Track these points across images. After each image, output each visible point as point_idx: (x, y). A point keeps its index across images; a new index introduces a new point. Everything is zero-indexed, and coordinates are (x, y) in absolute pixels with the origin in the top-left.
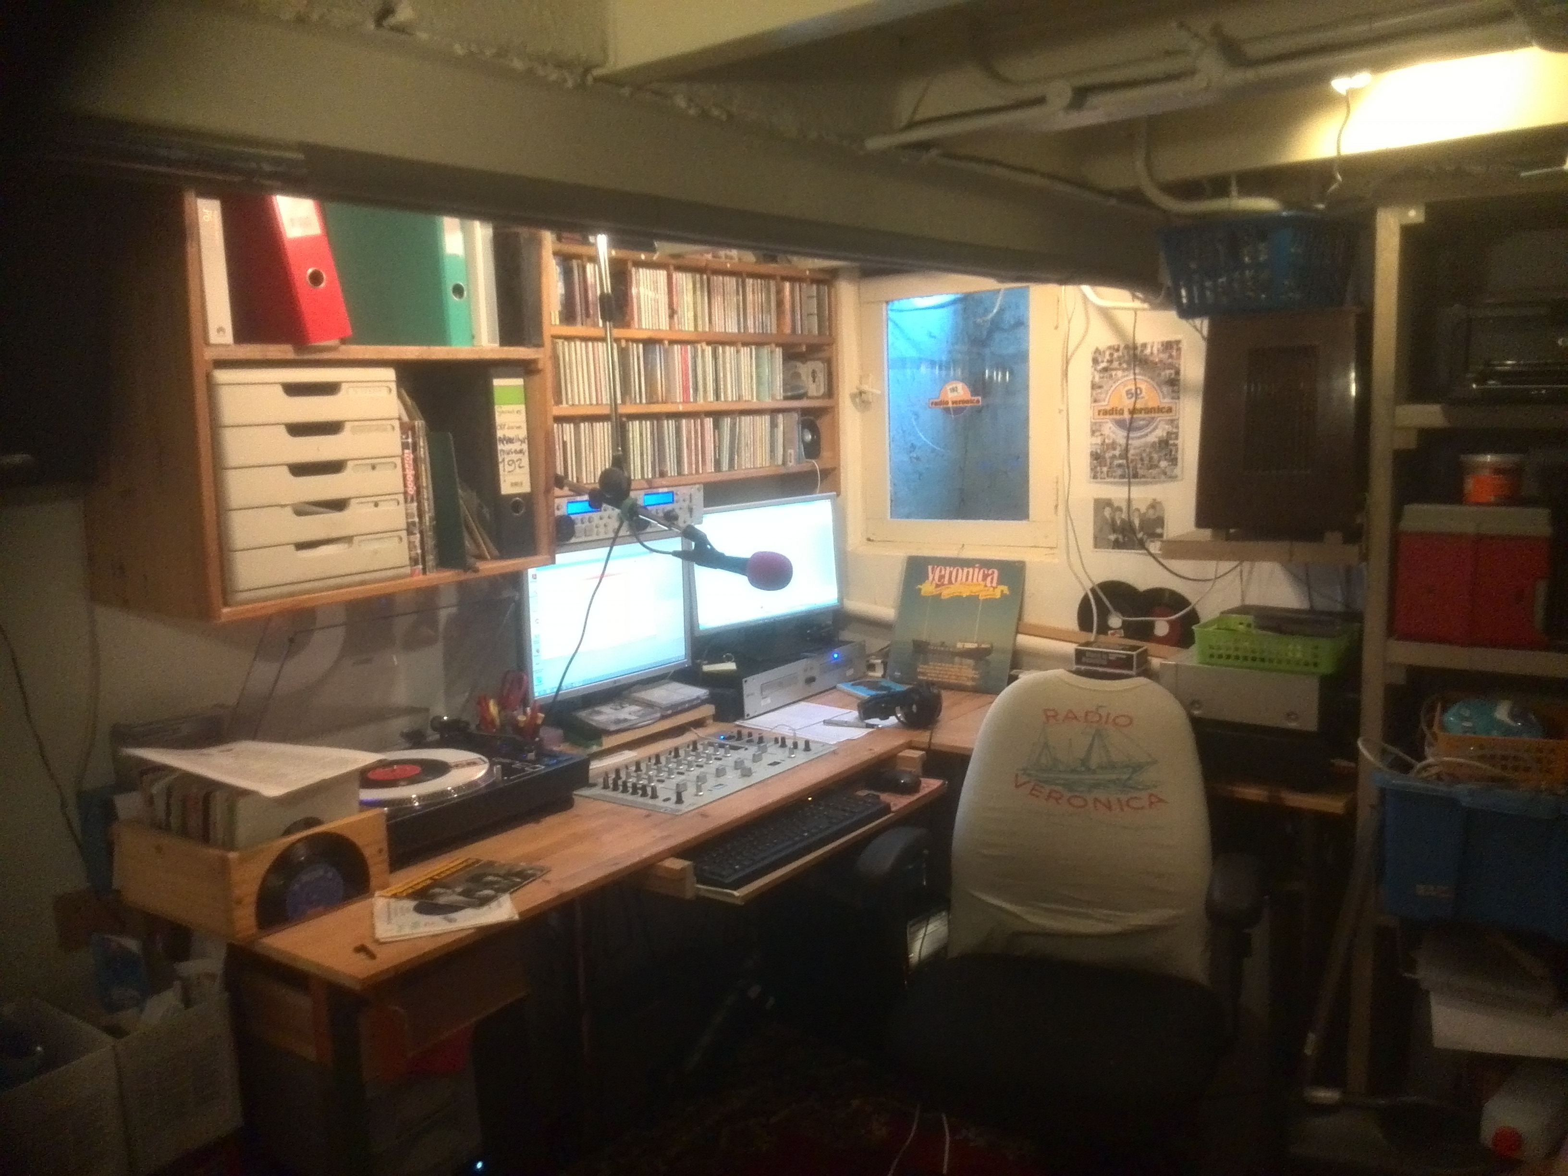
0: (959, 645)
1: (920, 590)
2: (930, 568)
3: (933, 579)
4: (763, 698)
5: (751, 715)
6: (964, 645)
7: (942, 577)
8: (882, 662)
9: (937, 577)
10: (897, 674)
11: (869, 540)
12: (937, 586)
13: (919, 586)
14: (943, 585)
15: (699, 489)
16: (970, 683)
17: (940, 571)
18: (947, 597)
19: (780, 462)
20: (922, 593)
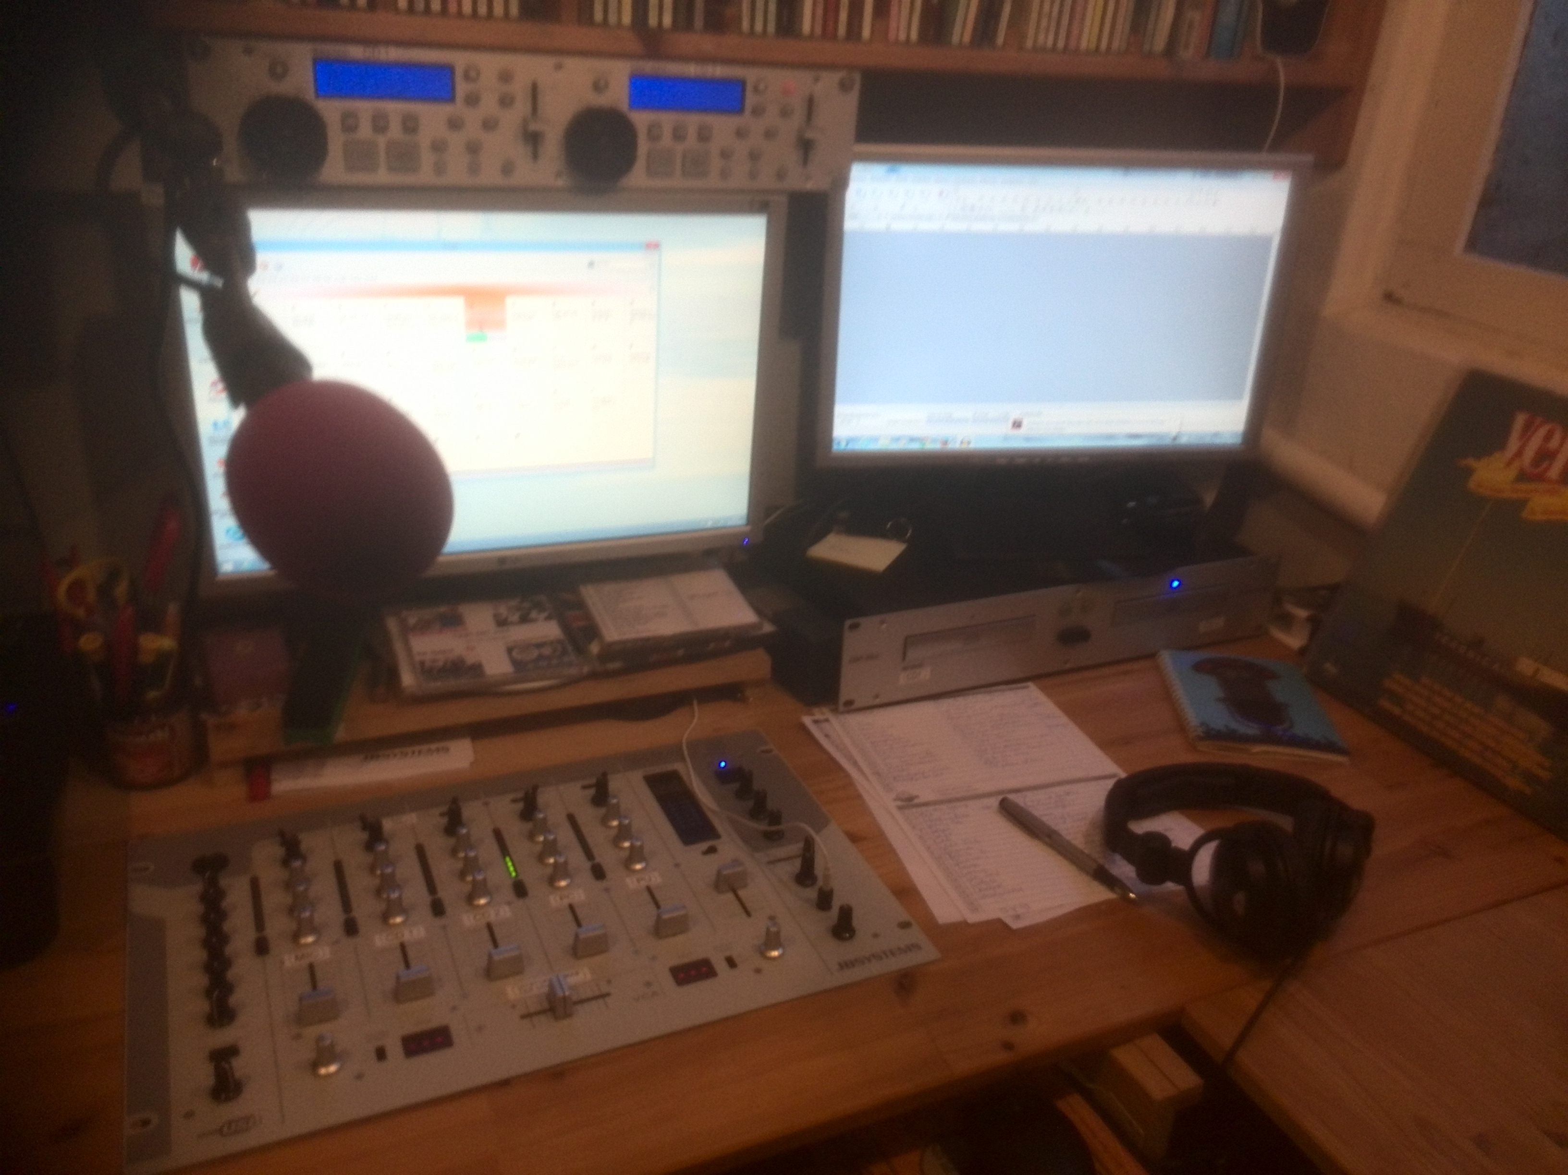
0: (1526, 666)
1: (1469, 472)
2: (1520, 420)
3: (1519, 454)
4: (905, 669)
5: (857, 705)
6: (1537, 671)
7: (1545, 455)
8: (1309, 619)
9: (1529, 453)
10: (1330, 668)
11: (1389, 297)
12: (1523, 477)
13: (1471, 462)
14: (1540, 478)
15: (844, 87)
16: (1513, 782)
17: (1548, 438)
18: (1539, 517)
19: (1160, 43)
20: (1472, 484)
